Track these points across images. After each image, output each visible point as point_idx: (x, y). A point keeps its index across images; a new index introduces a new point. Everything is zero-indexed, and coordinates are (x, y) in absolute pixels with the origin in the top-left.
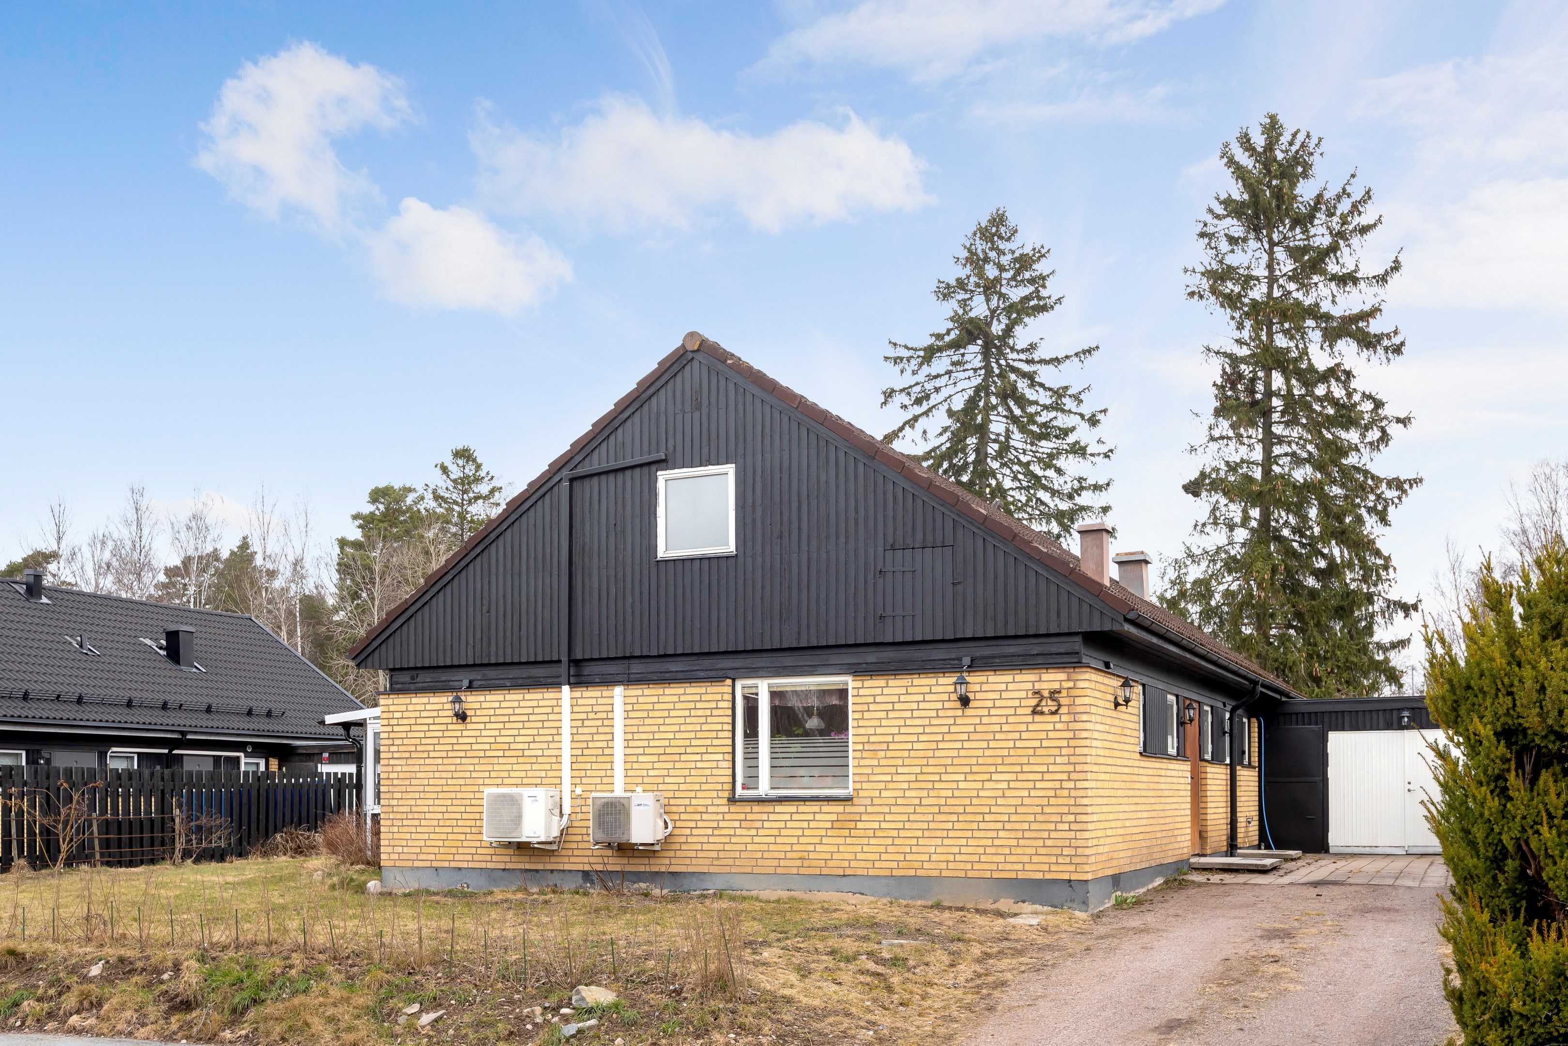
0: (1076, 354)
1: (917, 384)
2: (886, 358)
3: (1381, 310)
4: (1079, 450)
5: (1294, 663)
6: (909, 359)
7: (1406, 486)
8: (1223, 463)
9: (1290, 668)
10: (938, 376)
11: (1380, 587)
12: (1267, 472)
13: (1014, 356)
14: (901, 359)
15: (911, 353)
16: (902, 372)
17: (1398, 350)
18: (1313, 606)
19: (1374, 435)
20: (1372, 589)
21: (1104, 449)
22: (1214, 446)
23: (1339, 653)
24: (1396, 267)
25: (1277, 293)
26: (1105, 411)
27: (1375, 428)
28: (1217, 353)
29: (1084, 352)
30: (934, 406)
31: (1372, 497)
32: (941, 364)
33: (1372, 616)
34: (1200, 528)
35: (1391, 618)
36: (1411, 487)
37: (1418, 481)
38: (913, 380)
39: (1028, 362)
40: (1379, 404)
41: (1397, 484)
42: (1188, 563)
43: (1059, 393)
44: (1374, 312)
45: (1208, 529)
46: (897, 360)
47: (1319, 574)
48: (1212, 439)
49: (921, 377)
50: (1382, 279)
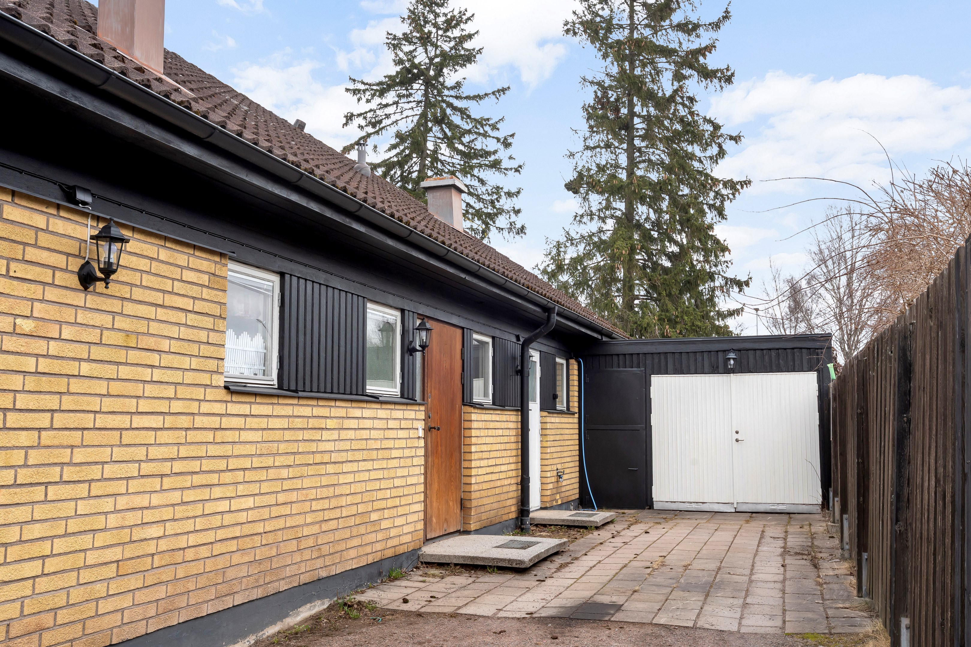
0: (493, 93)
1: (371, 111)
2: (347, 90)
3: (715, 47)
4: (496, 165)
5: (648, 324)
6: (364, 91)
7: (738, 187)
8: (594, 164)
9: (646, 328)
10: (387, 105)
11: (719, 267)
12: (631, 173)
13: (446, 92)
14: (359, 91)
15: (367, 87)
16: (359, 100)
17: (729, 80)
18: (665, 280)
19: (714, 150)
20: (714, 269)
21: (514, 164)
22: (589, 153)
23: (686, 318)
24: (726, 16)
25: (636, 36)
26: (512, 135)
27: (714, 145)
28: (592, 83)
29: (498, 91)
30: (383, 128)
31: (712, 194)
32: (391, 97)
33: (713, 290)
34: (578, 218)
35: (728, 292)
36: (742, 187)
37: (747, 183)
38: (367, 108)
39: (457, 97)
40: (717, 127)
41: (732, 185)
42: (568, 244)
43: (481, 122)
44: (709, 48)
45: (585, 219)
46: (355, 92)
47: (671, 257)
48: (587, 148)
49: (374, 104)
50: (716, 26)
